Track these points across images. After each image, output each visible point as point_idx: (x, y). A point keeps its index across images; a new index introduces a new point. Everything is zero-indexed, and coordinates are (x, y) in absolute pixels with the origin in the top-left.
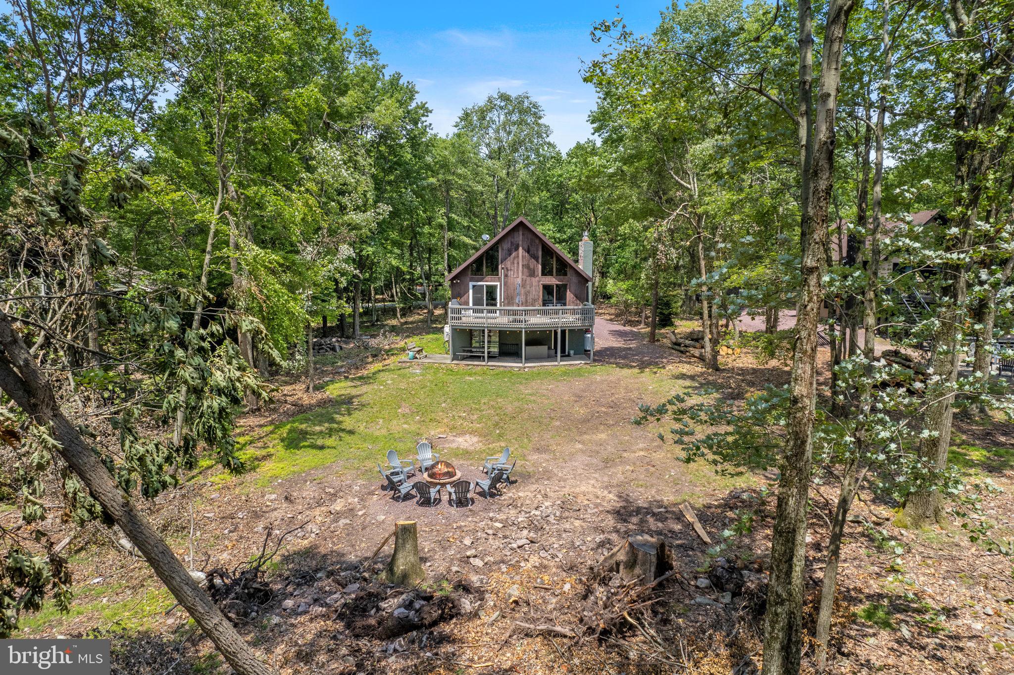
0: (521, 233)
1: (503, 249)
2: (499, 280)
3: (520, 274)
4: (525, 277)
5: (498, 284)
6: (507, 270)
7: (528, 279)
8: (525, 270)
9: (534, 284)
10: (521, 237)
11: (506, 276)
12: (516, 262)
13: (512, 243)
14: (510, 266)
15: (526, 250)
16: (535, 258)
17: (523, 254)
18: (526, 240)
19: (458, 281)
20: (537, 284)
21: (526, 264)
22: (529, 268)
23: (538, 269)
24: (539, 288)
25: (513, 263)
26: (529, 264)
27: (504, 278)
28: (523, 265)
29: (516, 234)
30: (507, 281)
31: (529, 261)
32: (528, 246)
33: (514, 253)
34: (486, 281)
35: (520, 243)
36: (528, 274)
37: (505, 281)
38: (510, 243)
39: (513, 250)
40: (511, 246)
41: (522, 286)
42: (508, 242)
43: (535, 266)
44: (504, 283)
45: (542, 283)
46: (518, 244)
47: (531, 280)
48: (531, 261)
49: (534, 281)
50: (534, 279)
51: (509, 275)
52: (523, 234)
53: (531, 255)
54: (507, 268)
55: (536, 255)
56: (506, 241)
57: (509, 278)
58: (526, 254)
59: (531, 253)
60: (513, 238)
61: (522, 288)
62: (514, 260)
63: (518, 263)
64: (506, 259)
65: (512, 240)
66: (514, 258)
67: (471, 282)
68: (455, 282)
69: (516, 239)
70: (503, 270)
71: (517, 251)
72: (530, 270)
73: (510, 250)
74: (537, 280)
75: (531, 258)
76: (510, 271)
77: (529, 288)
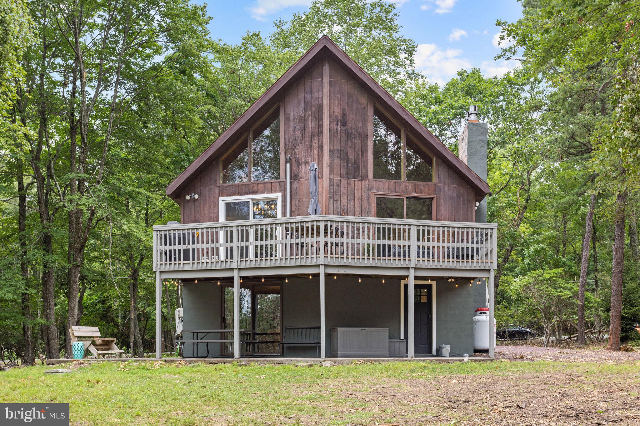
0: (326, 79)
1: (287, 119)
2: (281, 187)
3: (326, 170)
4: (335, 178)
5: (279, 195)
6: (299, 164)
7: (344, 181)
8: (337, 161)
9: (357, 194)
10: (326, 89)
11: (295, 177)
12: (315, 144)
13: (307, 103)
14: (303, 154)
15: (340, 118)
16: (359, 137)
17: (332, 126)
18: (339, 96)
19: (196, 197)
20: (364, 195)
21: (338, 150)
22: (344, 157)
23: (366, 161)
24: (369, 204)
25: (311, 147)
26: (346, 150)
27: (291, 182)
28: (331, 152)
29: (315, 83)
30: (297, 188)
31: (346, 143)
32: (343, 110)
33: (311, 124)
34: (253, 193)
35: (325, 102)
36: (343, 171)
37: (293, 189)
38: (303, 105)
39: (310, 118)
40: (306, 111)
41: (330, 198)
42: (299, 102)
43: (360, 154)
44: (291, 192)
45: (375, 192)
46: (321, 105)
47: (350, 184)
48: (349, 143)
49: (356, 187)
50: (357, 182)
51: (302, 174)
52: (331, 83)
53: (350, 131)
54: (297, 161)
55: (361, 130)
56: (295, 101)
57: (302, 181)
58: (339, 127)
59: (349, 125)
60: (311, 92)
61: (331, 201)
62: (311, 141)
63: (321, 147)
64: (295, 140)
65: (308, 97)
66: (312, 136)
67: (222, 196)
68: (188, 197)
69: (315, 95)
70: (288, 165)
71: (319, 119)
72: (348, 162)
73: (303, 121)
74: (365, 186)
75: (349, 136)
76: (303, 166)
77: (345, 203)
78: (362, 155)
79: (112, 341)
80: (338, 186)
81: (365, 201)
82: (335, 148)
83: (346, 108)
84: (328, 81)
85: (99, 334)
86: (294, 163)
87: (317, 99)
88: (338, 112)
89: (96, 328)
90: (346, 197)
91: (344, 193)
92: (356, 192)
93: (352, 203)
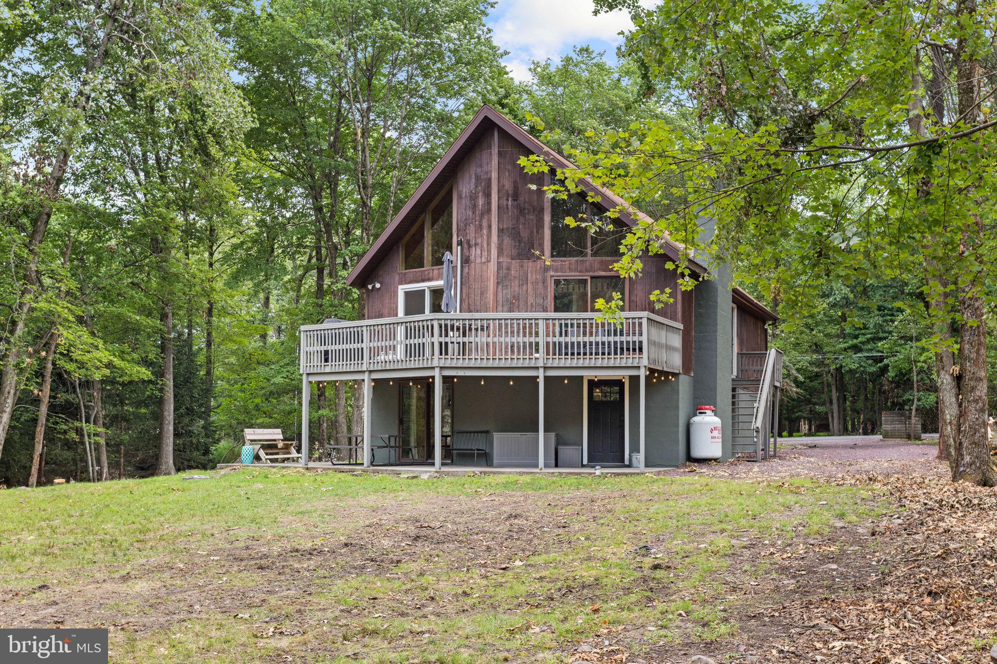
0: (495, 150)
1: (460, 197)
2: (453, 273)
3: (495, 253)
4: (505, 260)
6: (470, 246)
7: (515, 263)
8: (507, 241)
9: (531, 277)
10: (495, 160)
11: (466, 261)
12: (485, 224)
13: (478, 178)
14: (473, 235)
15: (510, 192)
16: (534, 211)
17: (501, 202)
18: (510, 167)
19: (378, 285)
20: (539, 277)
21: (508, 228)
22: (515, 235)
23: (543, 238)
24: (546, 288)
25: (481, 227)
26: (518, 227)
27: (462, 267)
28: (501, 231)
29: (485, 156)
30: (468, 273)
31: (518, 219)
32: (515, 182)
33: (481, 201)
34: (429, 280)
35: (494, 175)
36: (514, 252)
37: (464, 274)
38: (473, 180)
39: (480, 194)
40: (476, 187)
41: (498, 283)
42: (470, 178)
43: (535, 230)
44: (461, 278)
45: (552, 273)
46: (490, 180)
47: (522, 266)
48: (522, 219)
49: (530, 269)
50: (530, 264)
51: (472, 258)
52: (500, 154)
53: (522, 205)
54: (468, 242)
55: (535, 204)
56: (467, 175)
57: (473, 264)
58: (510, 203)
59: (521, 199)
60: (481, 166)
61: (500, 287)
62: (481, 220)
63: (490, 227)
64: (466, 219)
65: (479, 170)
66: (482, 215)
67: (402, 284)
68: (370, 287)
69: (485, 168)
70: (459, 247)
71: (488, 195)
72: (520, 242)
73: (473, 198)
74: (541, 268)
75: (521, 211)
76: (474, 248)
77: (517, 289)
78: (537, 232)
79: (291, 444)
80: (508, 269)
81: (540, 284)
82: (505, 226)
83: (518, 180)
84: (496, 151)
85: (281, 437)
86: (466, 246)
87: (486, 173)
88: (508, 185)
89: (279, 431)
90: (517, 282)
91: (515, 277)
92: (529, 275)
93: (525, 287)
